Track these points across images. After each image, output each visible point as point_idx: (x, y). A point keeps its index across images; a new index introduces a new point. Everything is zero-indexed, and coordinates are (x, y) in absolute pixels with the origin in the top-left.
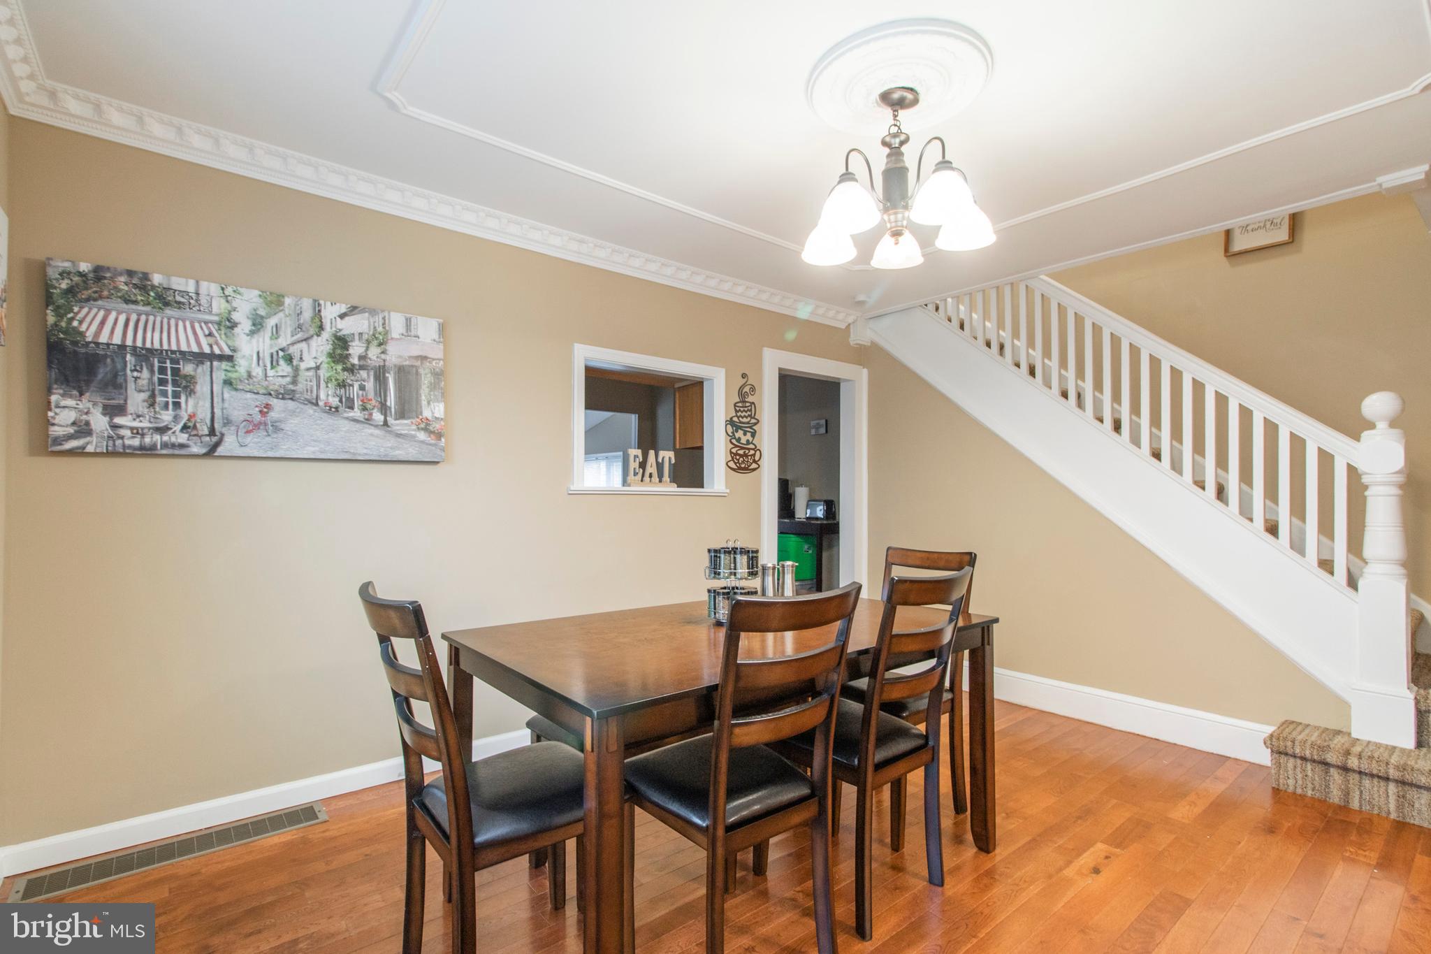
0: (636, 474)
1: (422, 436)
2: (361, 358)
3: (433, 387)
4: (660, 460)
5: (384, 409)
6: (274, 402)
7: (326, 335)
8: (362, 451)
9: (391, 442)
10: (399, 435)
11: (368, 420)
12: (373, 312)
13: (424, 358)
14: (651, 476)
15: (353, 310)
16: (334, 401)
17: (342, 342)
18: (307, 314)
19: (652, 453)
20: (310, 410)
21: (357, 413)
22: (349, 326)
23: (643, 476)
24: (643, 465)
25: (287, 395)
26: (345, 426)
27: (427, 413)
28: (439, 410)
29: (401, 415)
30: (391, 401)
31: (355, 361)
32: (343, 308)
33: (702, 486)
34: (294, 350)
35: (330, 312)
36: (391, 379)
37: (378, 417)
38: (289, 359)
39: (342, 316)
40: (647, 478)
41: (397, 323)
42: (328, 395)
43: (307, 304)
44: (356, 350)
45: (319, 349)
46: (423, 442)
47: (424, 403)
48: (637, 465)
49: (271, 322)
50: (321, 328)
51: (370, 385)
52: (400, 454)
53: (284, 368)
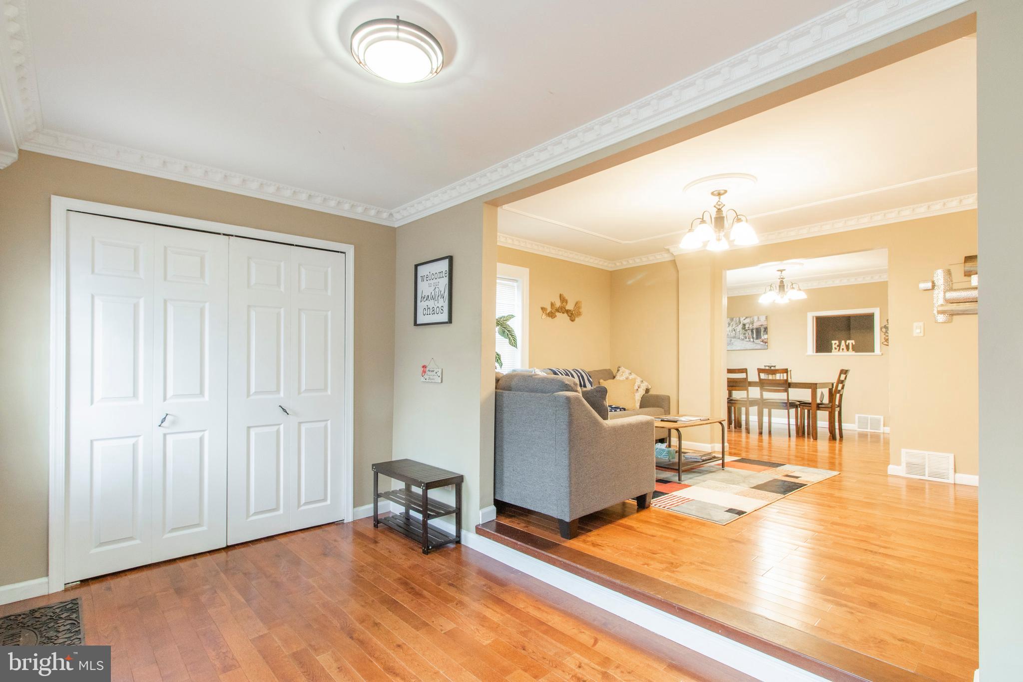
0: (835, 349)
1: (762, 343)
2: (748, 327)
3: (765, 331)
4: (847, 344)
5: (753, 338)
6: (733, 339)
7: (741, 324)
8: (749, 348)
9: (755, 345)
10: (756, 343)
11: (750, 341)
12: (750, 317)
13: (762, 325)
14: (843, 349)
15: (747, 318)
16: (743, 338)
17: (744, 325)
18: (738, 321)
19: (843, 342)
20: (739, 340)
21: (747, 340)
22: (745, 322)
23: (839, 349)
24: (839, 346)
25: (734, 337)
26: (745, 342)
27: (763, 338)
28: (766, 337)
29: (757, 339)
30: (755, 336)
31: (747, 329)
32: (744, 318)
33: (874, 352)
34: (735, 329)
35: (742, 319)
36: (754, 331)
37: (752, 340)
38: (735, 330)
39: (744, 320)
40: (841, 350)
41: (756, 319)
42: (742, 337)
43: (738, 318)
44: (747, 326)
45: (741, 326)
46: (762, 345)
47: (762, 335)
48: (836, 346)
49: (731, 324)
50: (740, 323)
51: (750, 333)
52: (756, 348)
53: (734, 332)
